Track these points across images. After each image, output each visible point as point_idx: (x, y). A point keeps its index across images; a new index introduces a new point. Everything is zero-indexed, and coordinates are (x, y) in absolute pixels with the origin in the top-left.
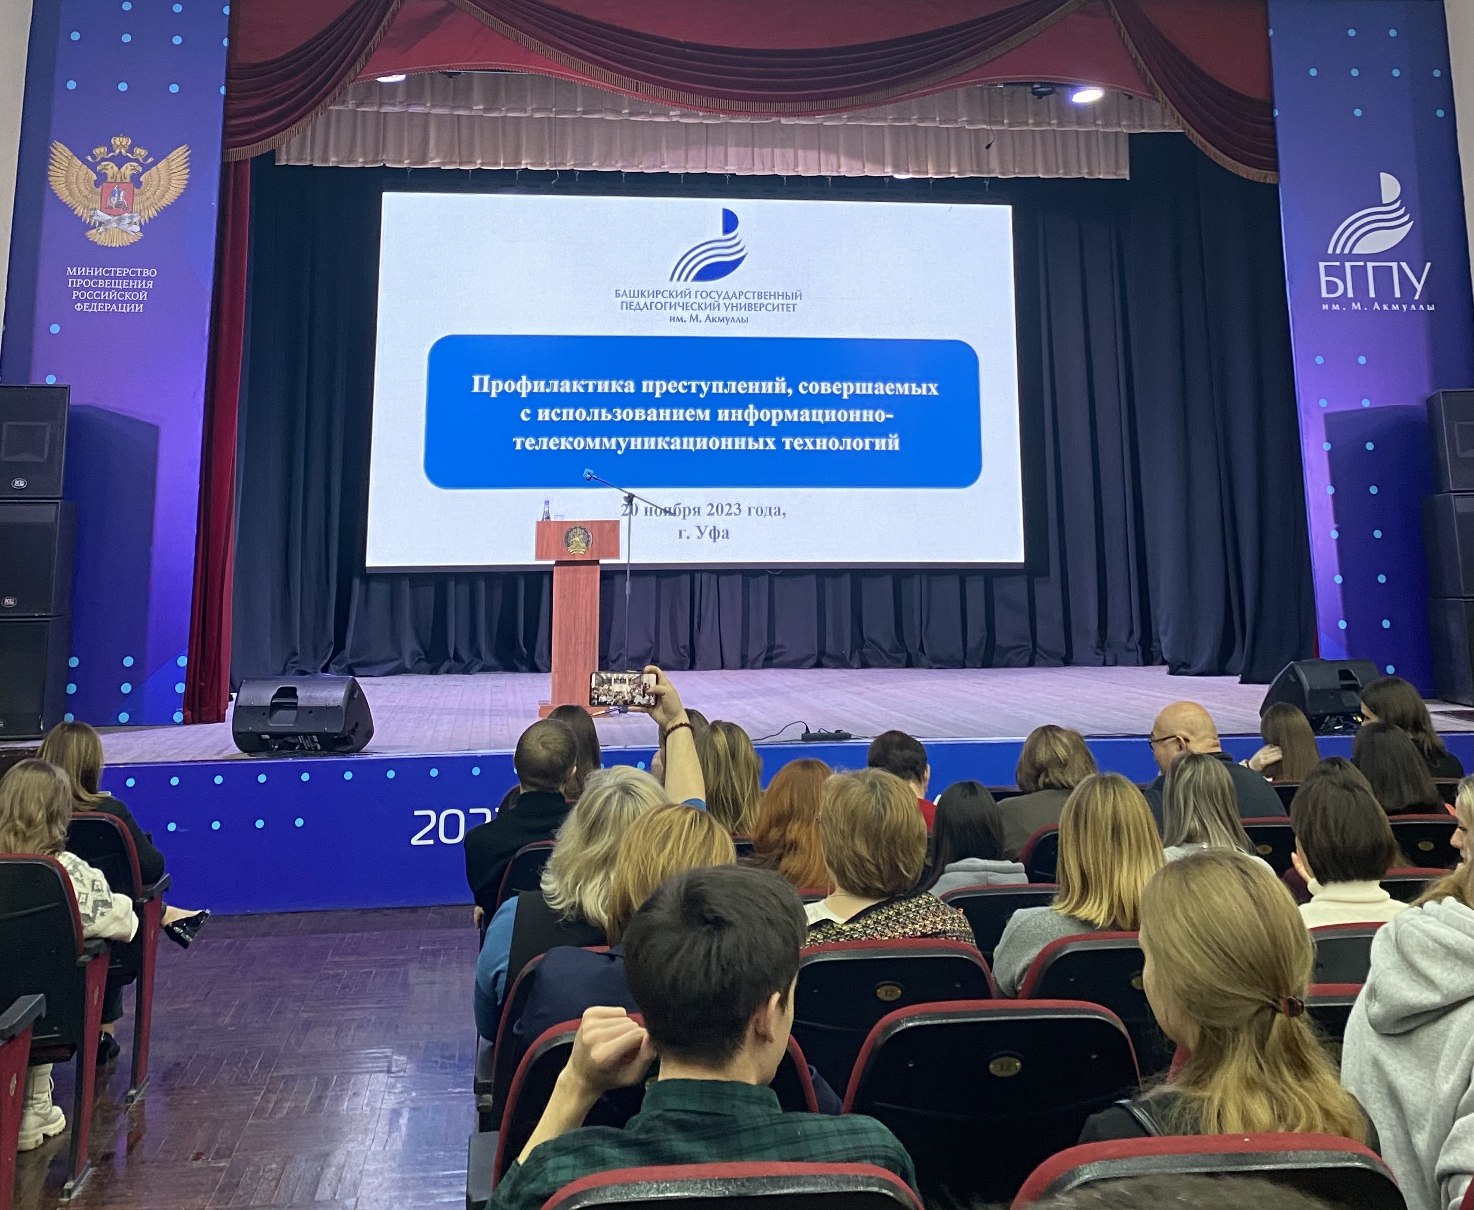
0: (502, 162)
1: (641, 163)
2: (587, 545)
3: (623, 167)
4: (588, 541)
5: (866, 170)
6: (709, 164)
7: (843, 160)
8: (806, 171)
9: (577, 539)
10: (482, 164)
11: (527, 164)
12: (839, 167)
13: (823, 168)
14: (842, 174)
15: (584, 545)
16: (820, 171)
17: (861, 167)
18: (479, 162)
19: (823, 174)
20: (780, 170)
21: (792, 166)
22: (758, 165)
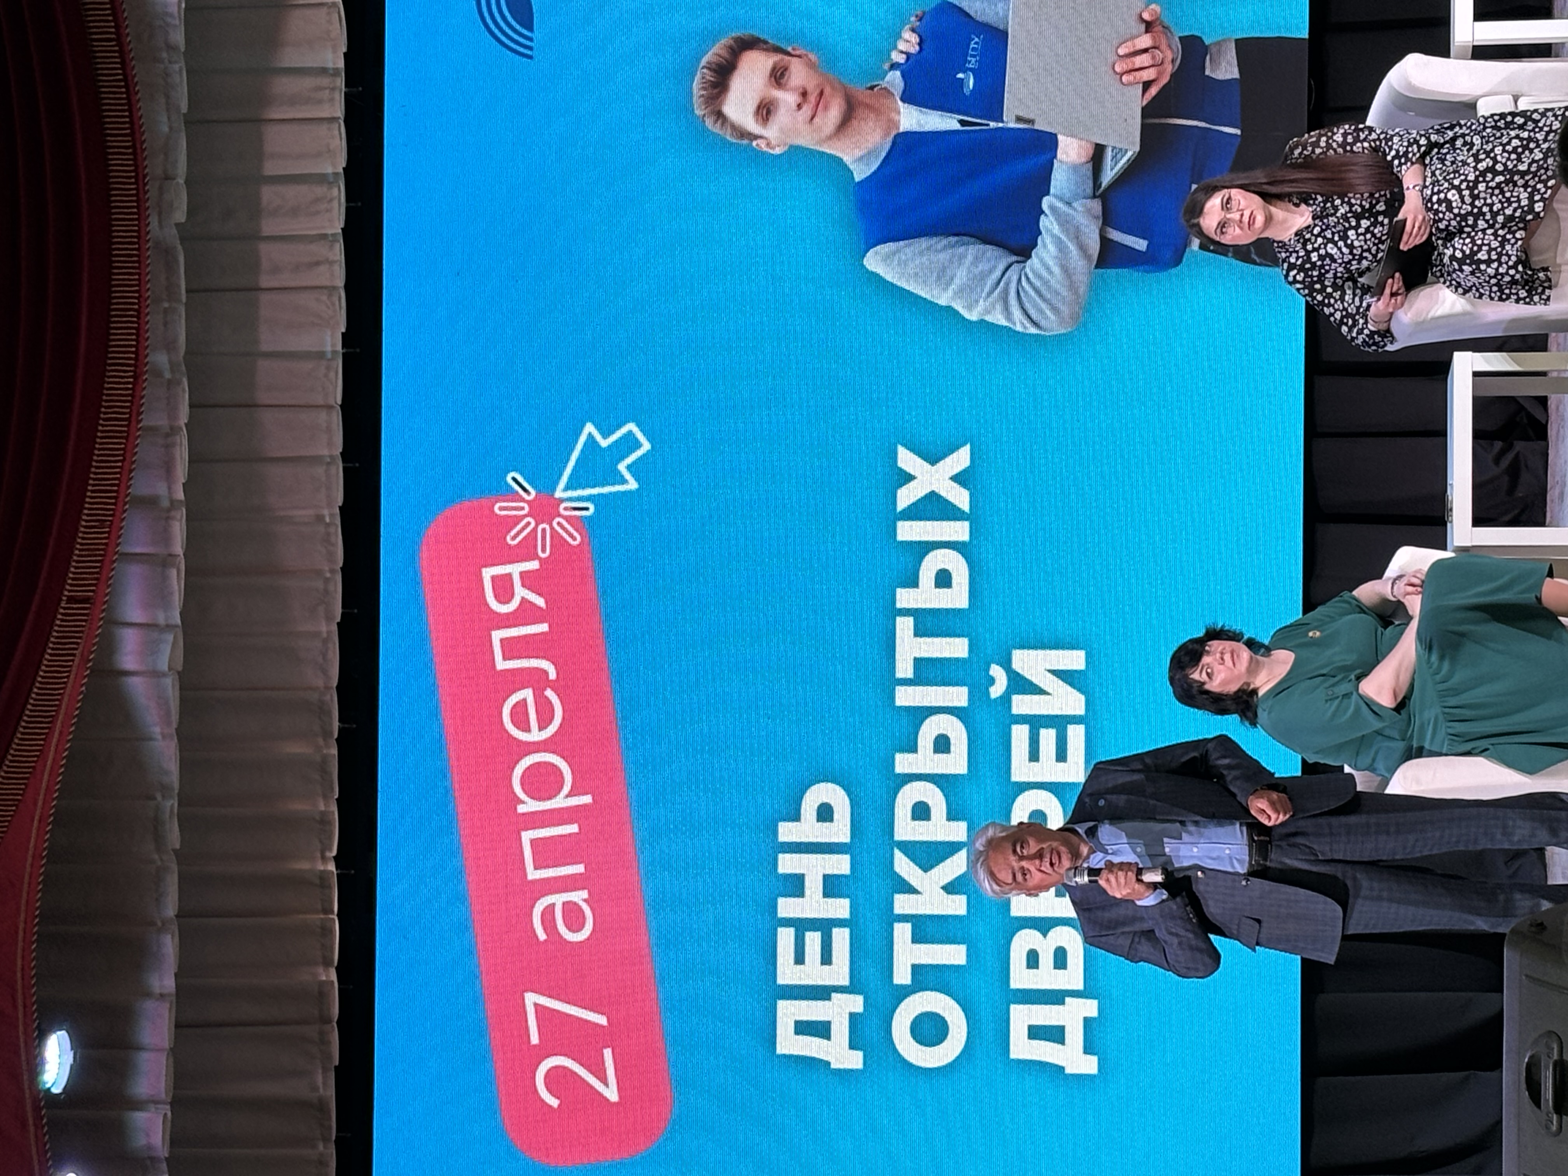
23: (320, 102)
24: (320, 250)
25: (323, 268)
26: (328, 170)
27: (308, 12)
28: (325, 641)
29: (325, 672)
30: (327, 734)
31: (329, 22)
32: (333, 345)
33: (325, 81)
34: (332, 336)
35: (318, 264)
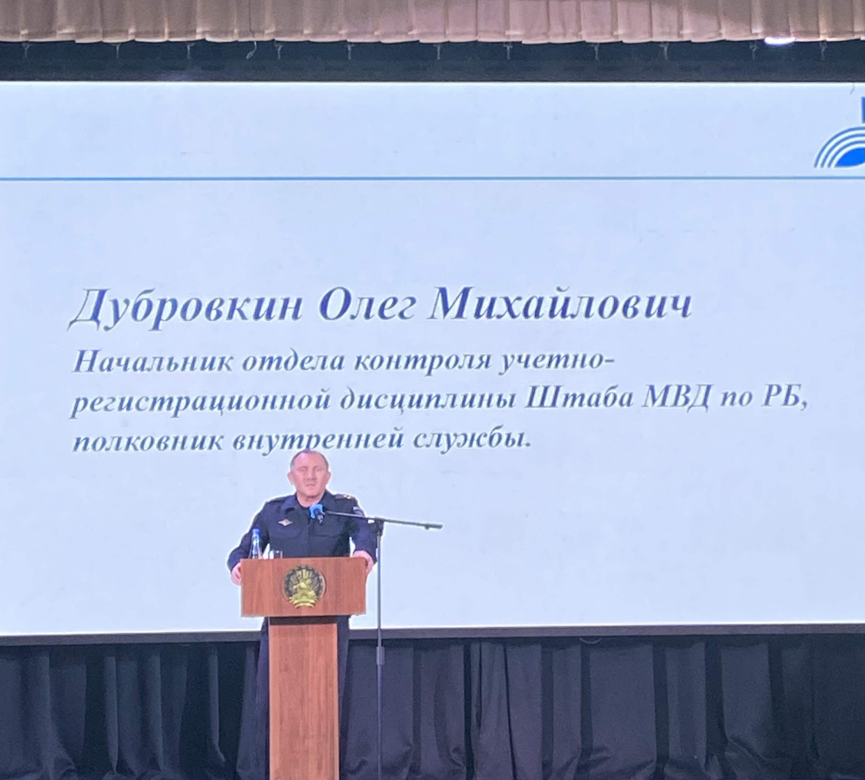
0: (166, 31)
1: (377, 29)
2: (317, 594)
3: (349, 35)
4: (320, 588)
5: (723, 31)
6: (482, 27)
7: (687, 17)
8: (630, 35)
9: (302, 585)
10: (137, 34)
11: (204, 33)
12: (681, 27)
13: (656, 29)
14: (685, 39)
15: (312, 593)
16: (651, 35)
17: (715, 26)
18: (132, 30)
19: (655, 39)
20: (589, 34)
21: (608, 28)
22: (556, 28)
23: (662, 26)
24: (571, 28)
25: (561, 30)
26: (621, 31)
31: (710, 31)
32: (514, 36)
33: (675, 29)
34: (520, 36)
35: (564, 26)
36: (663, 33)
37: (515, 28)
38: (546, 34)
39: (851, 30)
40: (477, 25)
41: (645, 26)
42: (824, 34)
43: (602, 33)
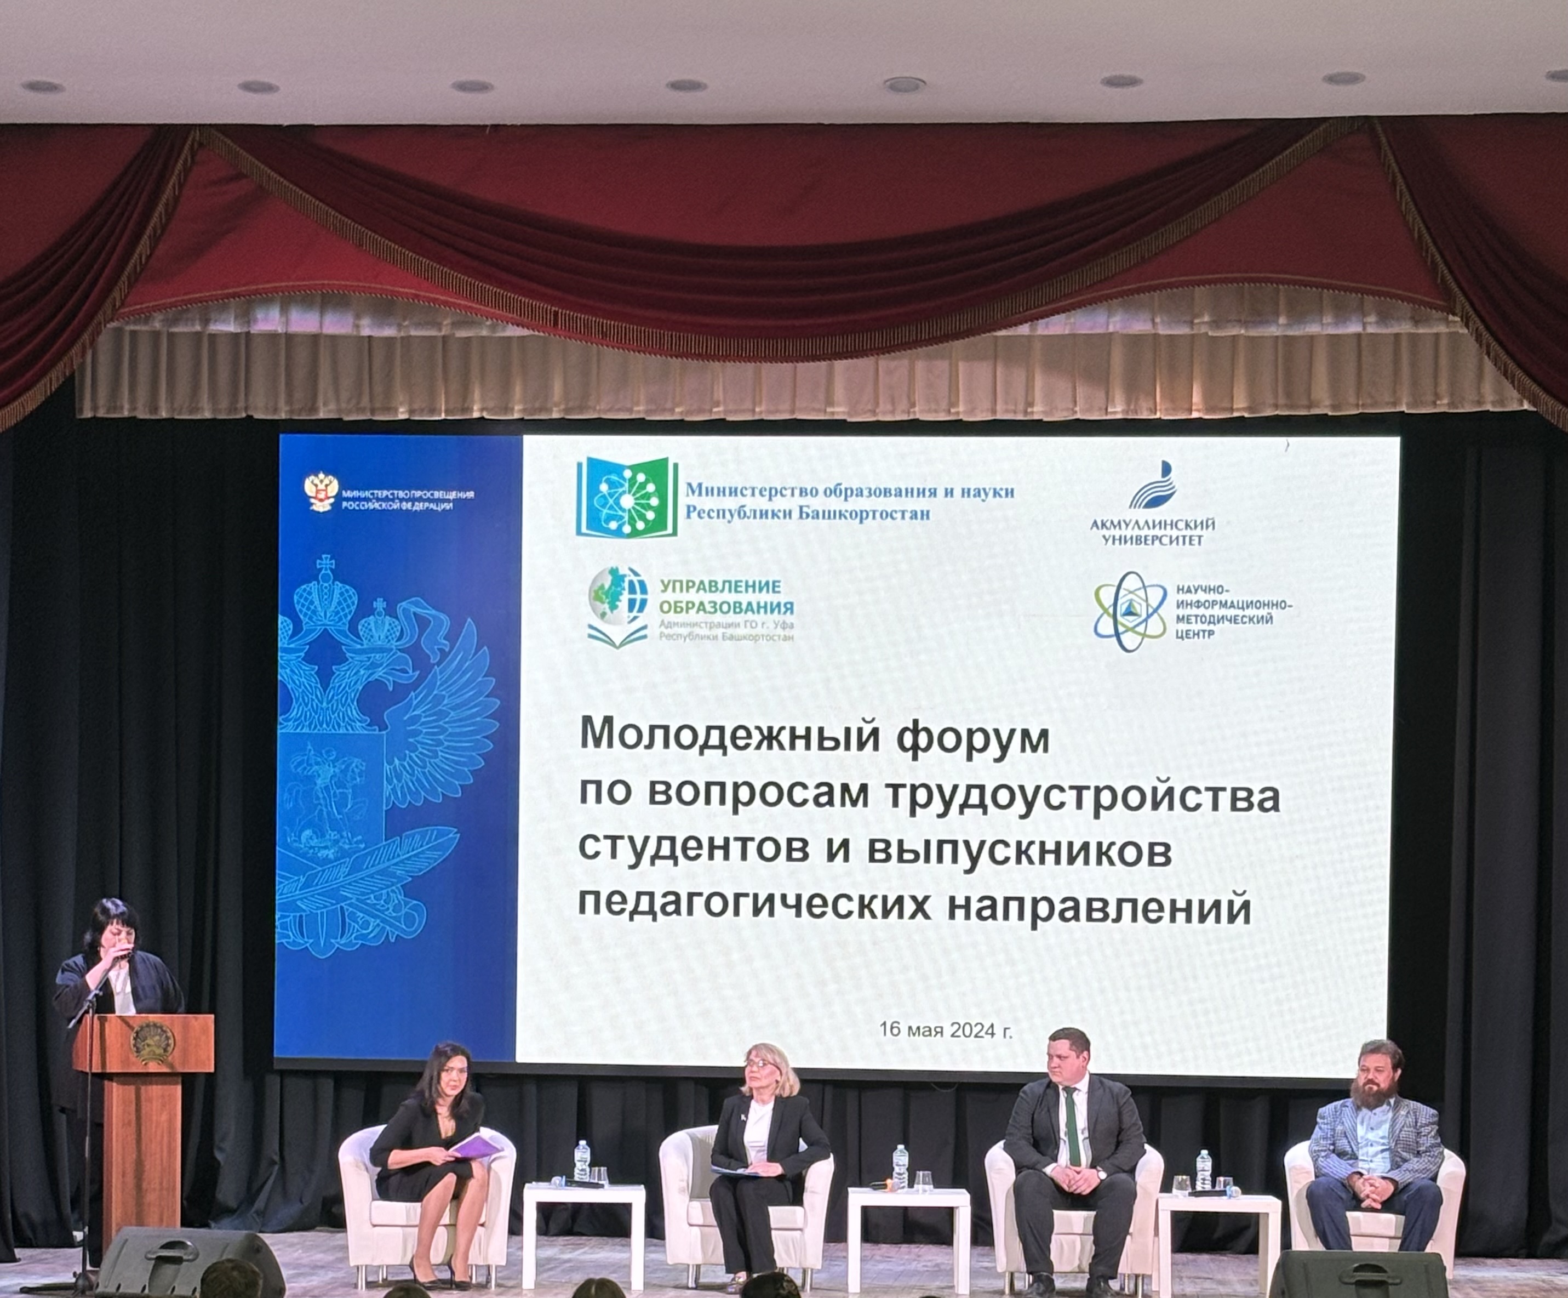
6: (800, 403)
8: (972, 411)
14: (1036, 417)
16: (995, 413)
17: (1069, 403)
19: (1000, 417)
21: (946, 404)
22: (884, 402)
24: (904, 405)
25: (889, 407)
26: (961, 408)
27: (1070, 393)
28: (630, 410)
29: (609, 410)
30: (567, 411)
31: (1062, 410)
32: (838, 413)
33: (1021, 407)
34: (844, 413)
35: (893, 403)
36: (1007, 411)
37: (839, 405)
38: (874, 413)
39: (1229, 405)
40: (794, 402)
41: (987, 404)
42: (1198, 410)
43: (936, 411)
